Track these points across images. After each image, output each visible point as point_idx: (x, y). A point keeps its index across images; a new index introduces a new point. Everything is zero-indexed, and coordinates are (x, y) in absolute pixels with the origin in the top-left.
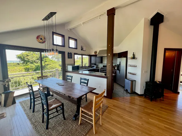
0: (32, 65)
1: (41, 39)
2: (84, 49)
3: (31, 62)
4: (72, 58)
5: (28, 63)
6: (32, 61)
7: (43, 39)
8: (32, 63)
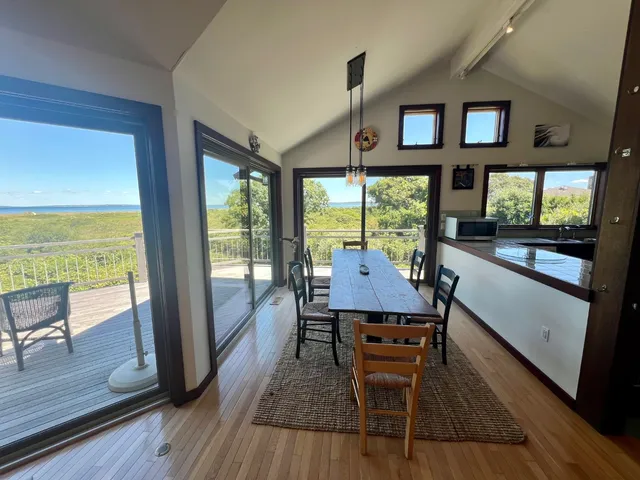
0: (396, 213)
1: (367, 139)
2: (554, 139)
3: (394, 205)
4: (471, 188)
5: (388, 207)
6: (397, 201)
7: (370, 138)
8: (396, 207)
